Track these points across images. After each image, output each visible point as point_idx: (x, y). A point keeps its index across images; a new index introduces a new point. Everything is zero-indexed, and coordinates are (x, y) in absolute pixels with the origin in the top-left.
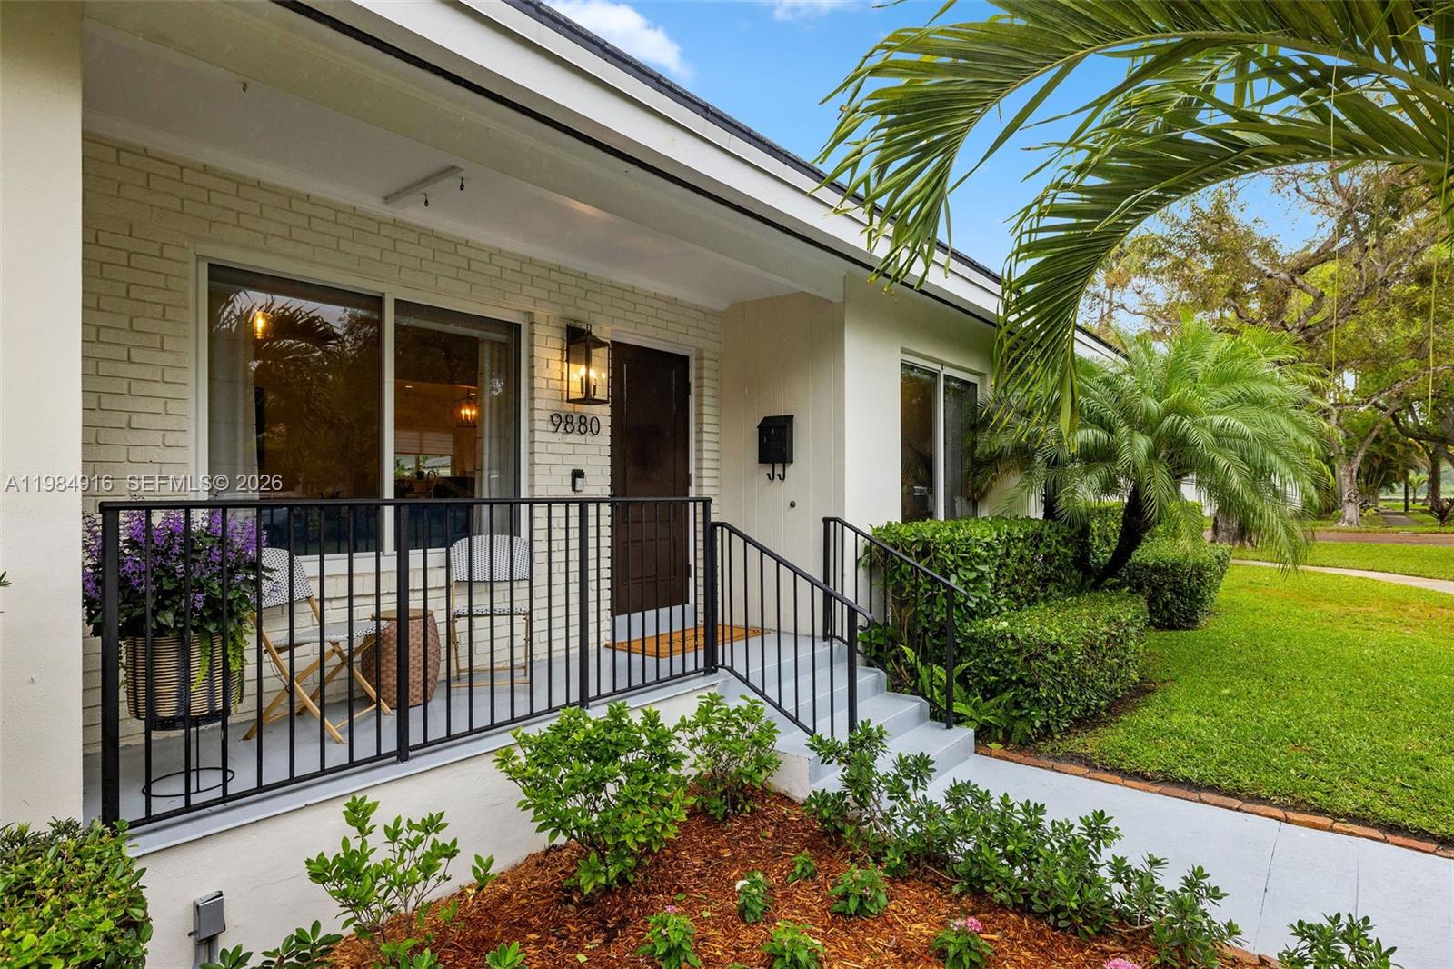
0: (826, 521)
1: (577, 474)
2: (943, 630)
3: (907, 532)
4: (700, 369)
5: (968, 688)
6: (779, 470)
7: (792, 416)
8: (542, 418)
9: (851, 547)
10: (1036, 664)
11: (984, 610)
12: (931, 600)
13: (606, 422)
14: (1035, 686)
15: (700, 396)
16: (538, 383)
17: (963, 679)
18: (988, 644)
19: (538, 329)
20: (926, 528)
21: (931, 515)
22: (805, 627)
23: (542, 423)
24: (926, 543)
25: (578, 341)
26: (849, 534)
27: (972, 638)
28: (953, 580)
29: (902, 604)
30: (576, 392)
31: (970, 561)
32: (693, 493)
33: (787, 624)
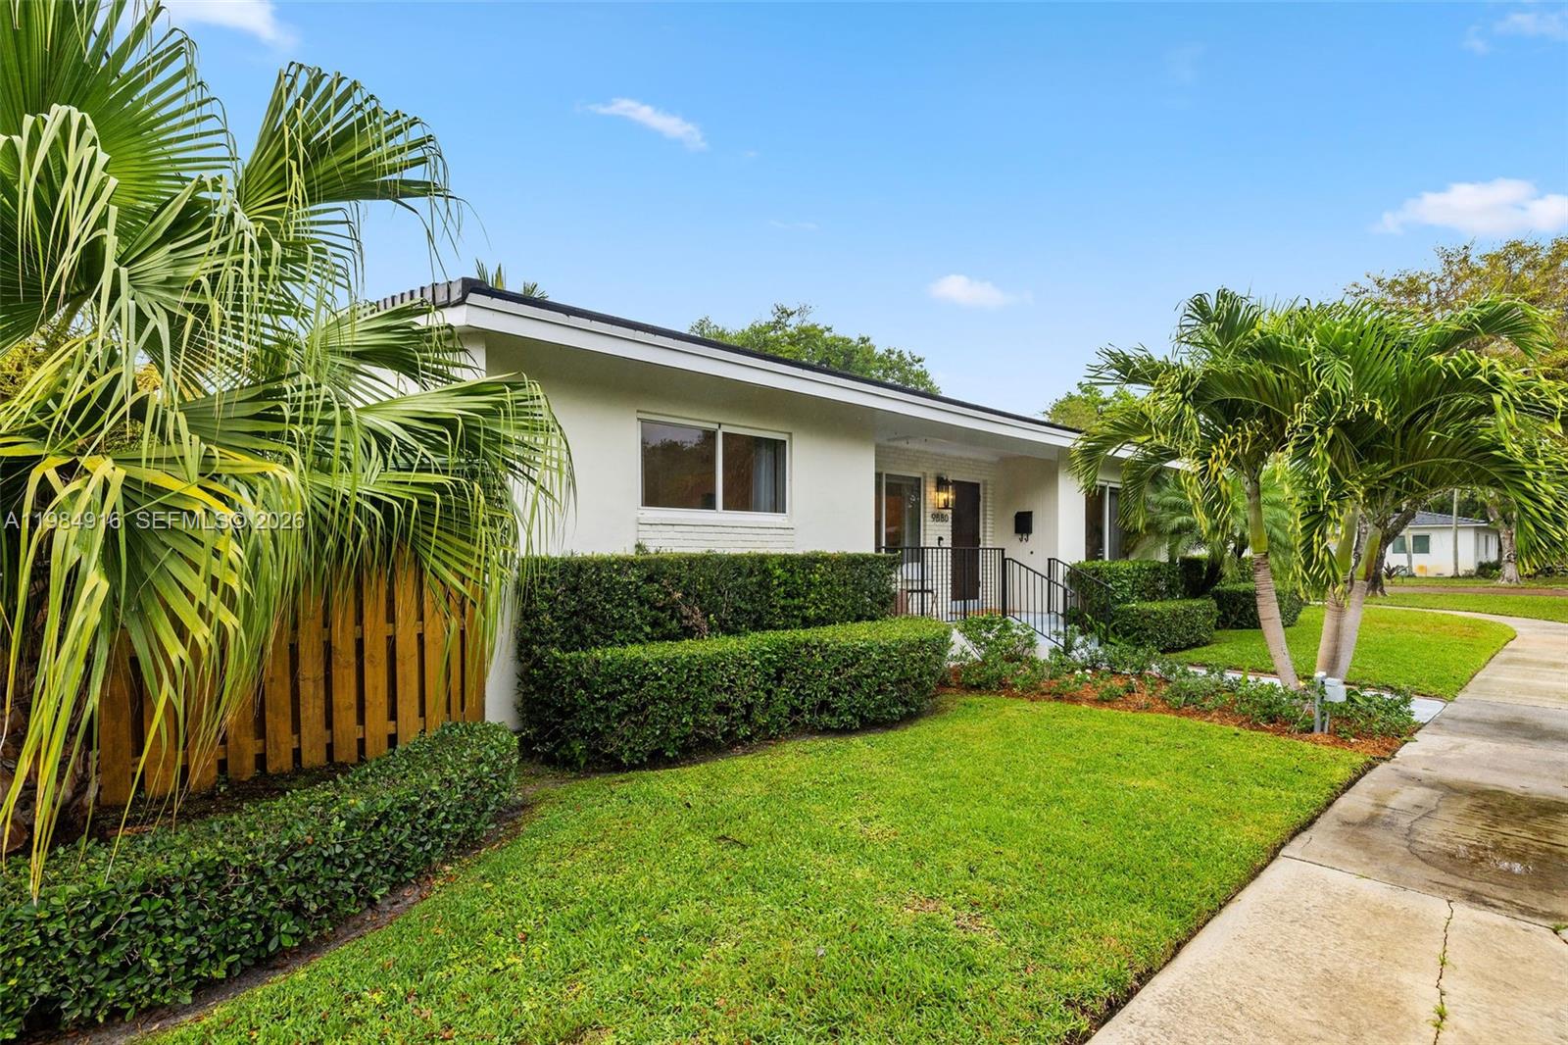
0: (1049, 560)
1: (940, 539)
2: (1104, 608)
3: (1088, 565)
4: (985, 489)
5: (1117, 634)
6: (1025, 537)
7: (1031, 513)
8: (929, 515)
9: (1061, 573)
10: (1147, 620)
11: (1126, 600)
12: (1100, 595)
13: (950, 516)
14: (1146, 630)
15: (985, 502)
16: (928, 501)
17: (1114, 629)
18: (1125, 613)
19: (928, 479)
20: (1098, 564)
21: (1102, 558)
22: (1039, 609)
23: (929, 518)
24: (1097, 569)
25: (941, 484)
26: (1060, 566)
27: (1118, 611)
28: (1110, 585)
29: (1085, 598)
30: (941, 505)
31: (1118, 578)
32: (981, 546)
33: (1031, 609)
